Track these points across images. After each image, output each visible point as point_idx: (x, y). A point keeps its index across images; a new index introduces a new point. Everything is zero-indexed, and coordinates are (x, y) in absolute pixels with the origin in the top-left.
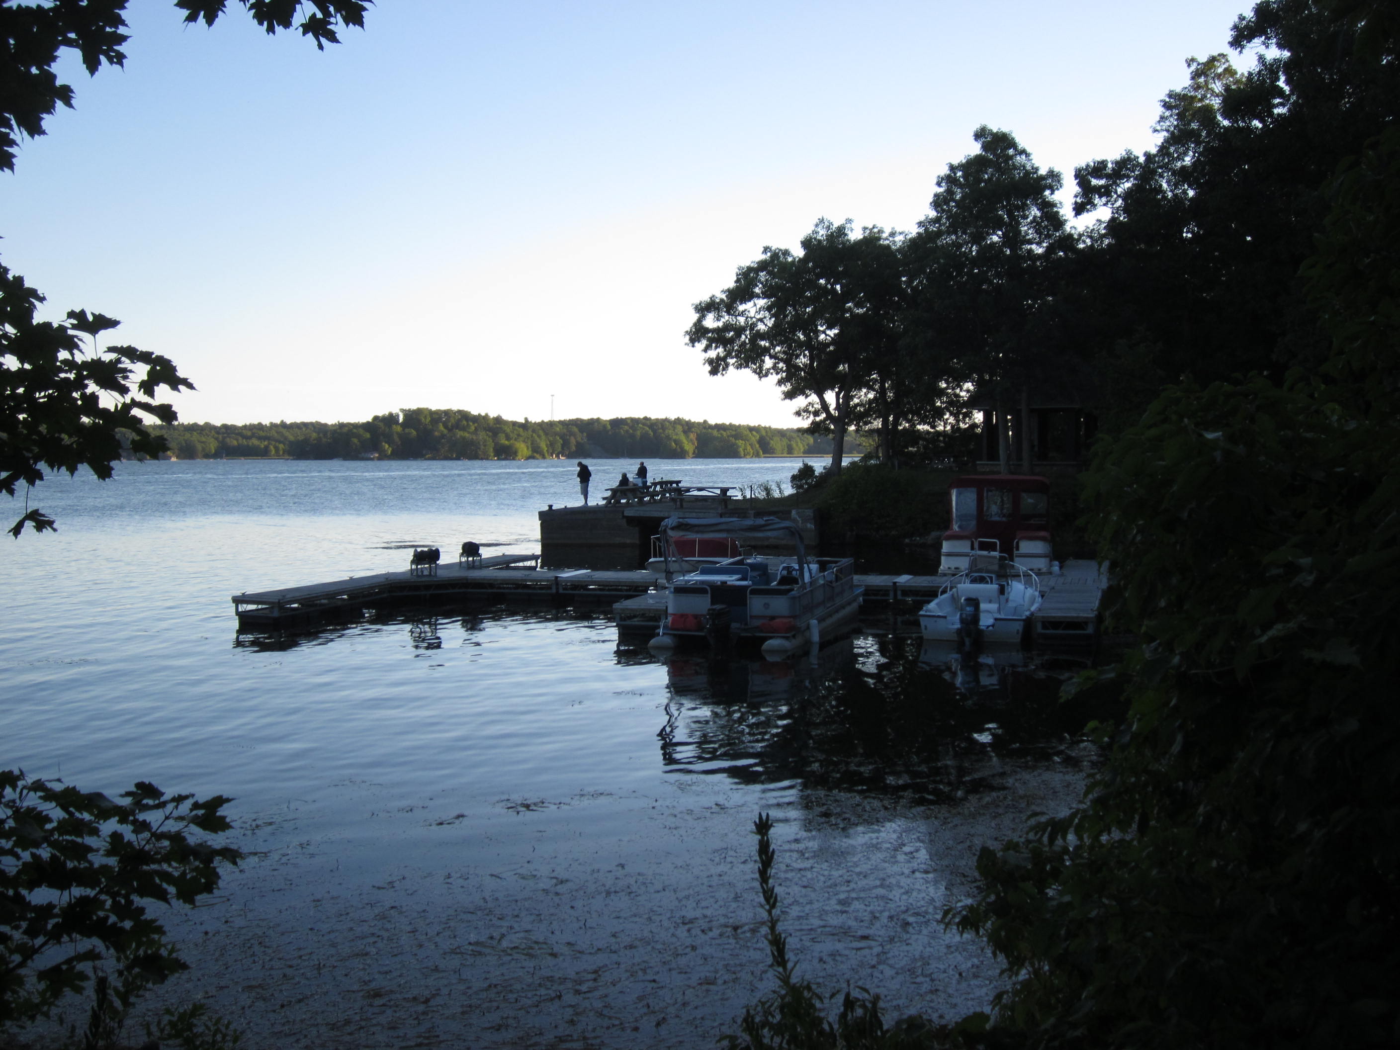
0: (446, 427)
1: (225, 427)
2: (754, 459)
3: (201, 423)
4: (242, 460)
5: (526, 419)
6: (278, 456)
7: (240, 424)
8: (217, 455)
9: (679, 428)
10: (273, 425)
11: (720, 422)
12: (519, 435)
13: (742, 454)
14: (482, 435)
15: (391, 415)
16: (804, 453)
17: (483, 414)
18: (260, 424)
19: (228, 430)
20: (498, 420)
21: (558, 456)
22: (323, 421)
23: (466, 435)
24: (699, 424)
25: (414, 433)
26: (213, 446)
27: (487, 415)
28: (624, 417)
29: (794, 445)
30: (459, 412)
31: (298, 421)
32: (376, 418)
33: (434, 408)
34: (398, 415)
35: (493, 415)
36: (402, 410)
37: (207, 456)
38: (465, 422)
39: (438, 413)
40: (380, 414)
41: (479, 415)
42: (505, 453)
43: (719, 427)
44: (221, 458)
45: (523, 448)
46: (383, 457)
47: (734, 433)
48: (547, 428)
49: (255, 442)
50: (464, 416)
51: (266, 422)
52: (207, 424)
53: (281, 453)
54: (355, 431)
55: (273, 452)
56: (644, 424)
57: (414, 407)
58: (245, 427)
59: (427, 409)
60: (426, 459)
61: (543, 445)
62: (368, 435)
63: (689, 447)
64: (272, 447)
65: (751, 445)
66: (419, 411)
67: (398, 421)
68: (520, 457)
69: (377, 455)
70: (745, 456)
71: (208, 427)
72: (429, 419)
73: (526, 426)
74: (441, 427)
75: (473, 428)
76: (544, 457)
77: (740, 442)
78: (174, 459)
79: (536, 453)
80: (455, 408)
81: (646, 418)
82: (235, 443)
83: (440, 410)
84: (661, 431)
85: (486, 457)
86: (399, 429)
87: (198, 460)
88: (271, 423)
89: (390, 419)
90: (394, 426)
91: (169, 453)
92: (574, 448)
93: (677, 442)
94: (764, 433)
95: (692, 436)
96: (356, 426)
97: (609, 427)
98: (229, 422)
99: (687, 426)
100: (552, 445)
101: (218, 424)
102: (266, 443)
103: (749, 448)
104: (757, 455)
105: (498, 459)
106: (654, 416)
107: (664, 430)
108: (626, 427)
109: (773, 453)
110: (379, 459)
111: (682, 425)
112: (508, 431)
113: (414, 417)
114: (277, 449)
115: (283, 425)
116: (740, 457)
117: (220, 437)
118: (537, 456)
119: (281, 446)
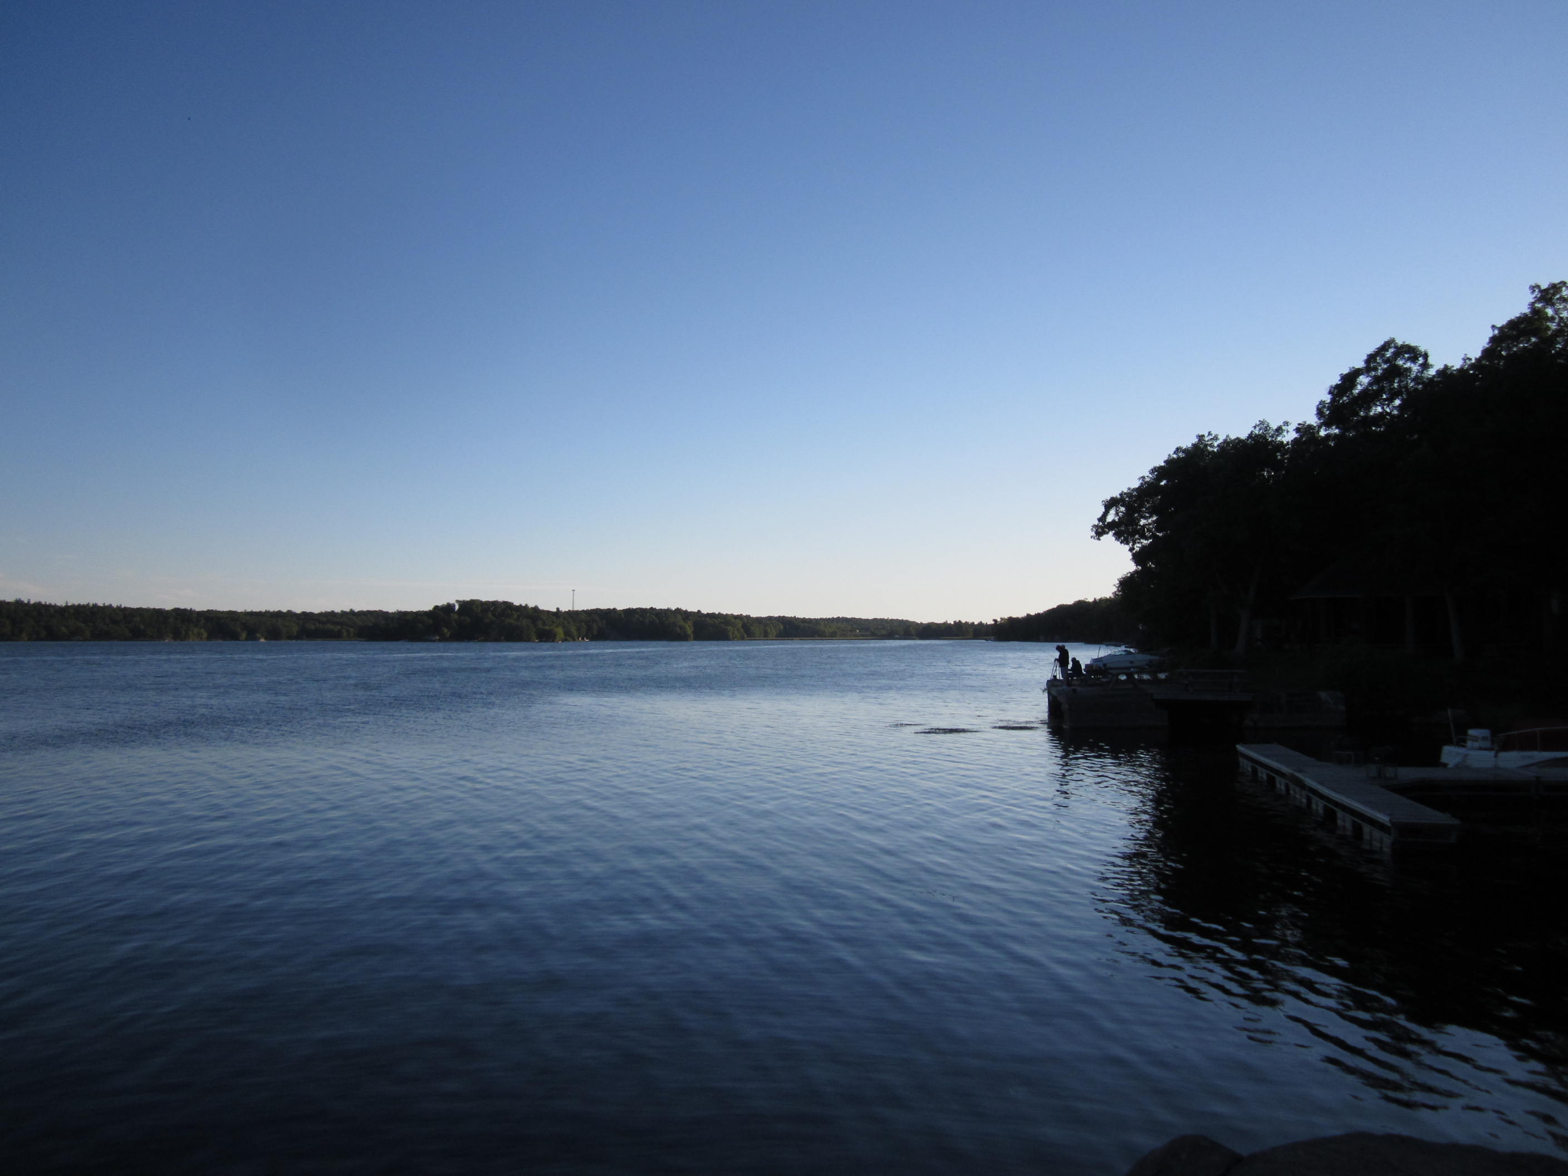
0: (494, 615)
1: (304, 613)
2: (740, 641)
3: (284, 610)
4: (319, 641)
5: (558, 609)
6: (349, 638)
7: (316, 611)
8: (298, 637)
9: (679, 617)
10: (344, 613)
11: (710, 612)
12: (553, 622)
13: (731, 638)
14: (525, 622)
15: (449, 605)
16: (776, 636)
17: (524, 605)
18: (333, 612)
19: (306, 616)
20: (536, 609)
21: (583, 639)
22: (385, 610)
23: (512, 621)
24: (694, 613)
25: (468, 620)
26: (295, 629)
27: (526, 605)
28: (634, 608)
29: (769, 630)
30: (505, 603)
31: (365, 610)
32: (436, 607)
33: (484, 600)
34: (454, 606)
35: (531, 605)
36: (457, 601)
37: (290, 637)
38: (509, 612)
39: (487, 603)
40: (440, 604)
41: (521, 605)
42: (546, 636)
43: (712, 616)
44: (302, 639)
45: (560, 632)
46: (443, 639)
47: (723, 620)
48: (573, 615)
49: (330, 626)
50: (508, 606)
51: (338, 610)
52: (289, 612)
53: (352, 635)
54: (419, 618)
55: (345, 634)
56: (651, 613)
57: (468, 599)
58: (321, 614)
59: (478, 600)
60: (479, 641)
61: (573, 630)
62: (431, 622)
63: (690, 631)
64: (344, 630)
65: (738, 630)
66: (473, 603)
67: (454, 609)
68: (558, 640)
69: (438, 638)
70: (733, 639)
71: (290, 614)
72: (480, 609)
73: (558, 613)
74: (490, 615)
75: (515, 616)
76: (574, 640)
77: (729, 628)
78: (262, 640)
79: (568, 637)
80: (501, 599)
81: (652, 608)
82: (313, 627)
83: (488, 602)
84: (665, 618)
85: (528, 640)
86: (456, 616)
87: (283, 642)
88: (342, 611)
89: (449, 608)
90: (452, 614)
91: (258, 635)
92: (595, 633)
93: (681, 627)
94: (745, 620)
95: (690, 623)
96: (418, 614)
97: (623, 616)
98: (308, 610)
99: (686, 615)
100: (578, 629)
101: (298, 611)
102: (339, 627)
103: (736, 632)
104: (743, 638)
105: (540, 641)
106: (659, 606)
107: (667, 618)
108: (637, 616)
109: (755, 637)
110: (440, 641)
111: (682, 615)
112: (545, 618)
113: (467, 607)
114: (348, 632)
115: (352, 612)
116: (729, 640)
117: (301, 622)
118: (569, 639)
119: (352, 630)
